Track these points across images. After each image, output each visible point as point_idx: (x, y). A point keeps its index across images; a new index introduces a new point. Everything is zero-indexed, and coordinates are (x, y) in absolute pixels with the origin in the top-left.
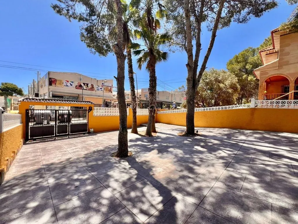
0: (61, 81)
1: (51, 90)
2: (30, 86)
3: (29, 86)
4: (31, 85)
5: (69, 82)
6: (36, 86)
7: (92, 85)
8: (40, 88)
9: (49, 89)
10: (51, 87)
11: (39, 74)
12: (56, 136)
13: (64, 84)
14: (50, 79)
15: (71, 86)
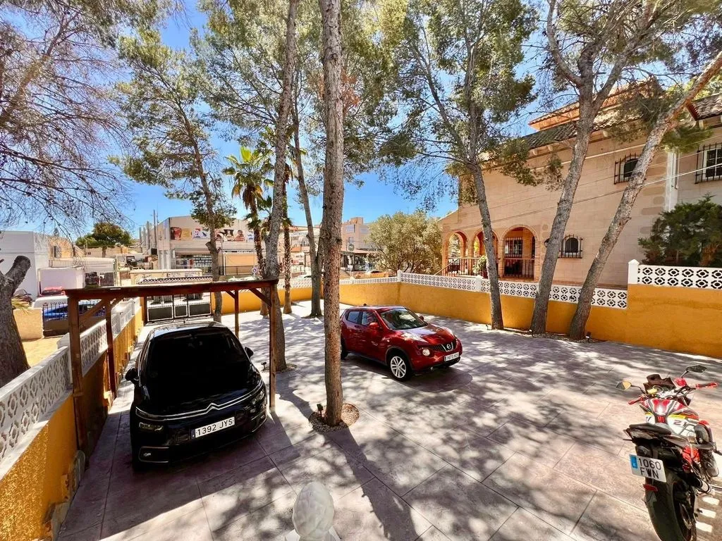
0: (187, 230)
1: (173, 247)
2: (142, 230)
3: (140, 229)
4: (144, 229)
5: (202, 231)
6: (152, 233)
7: (240, 231)
8: (159, 242)
9: (171, 245)
10: (173, 242)
11: (156, 215)
12: (174, 319)
13: (194, 234)
14: (171, 228)
15: (204, 237)
